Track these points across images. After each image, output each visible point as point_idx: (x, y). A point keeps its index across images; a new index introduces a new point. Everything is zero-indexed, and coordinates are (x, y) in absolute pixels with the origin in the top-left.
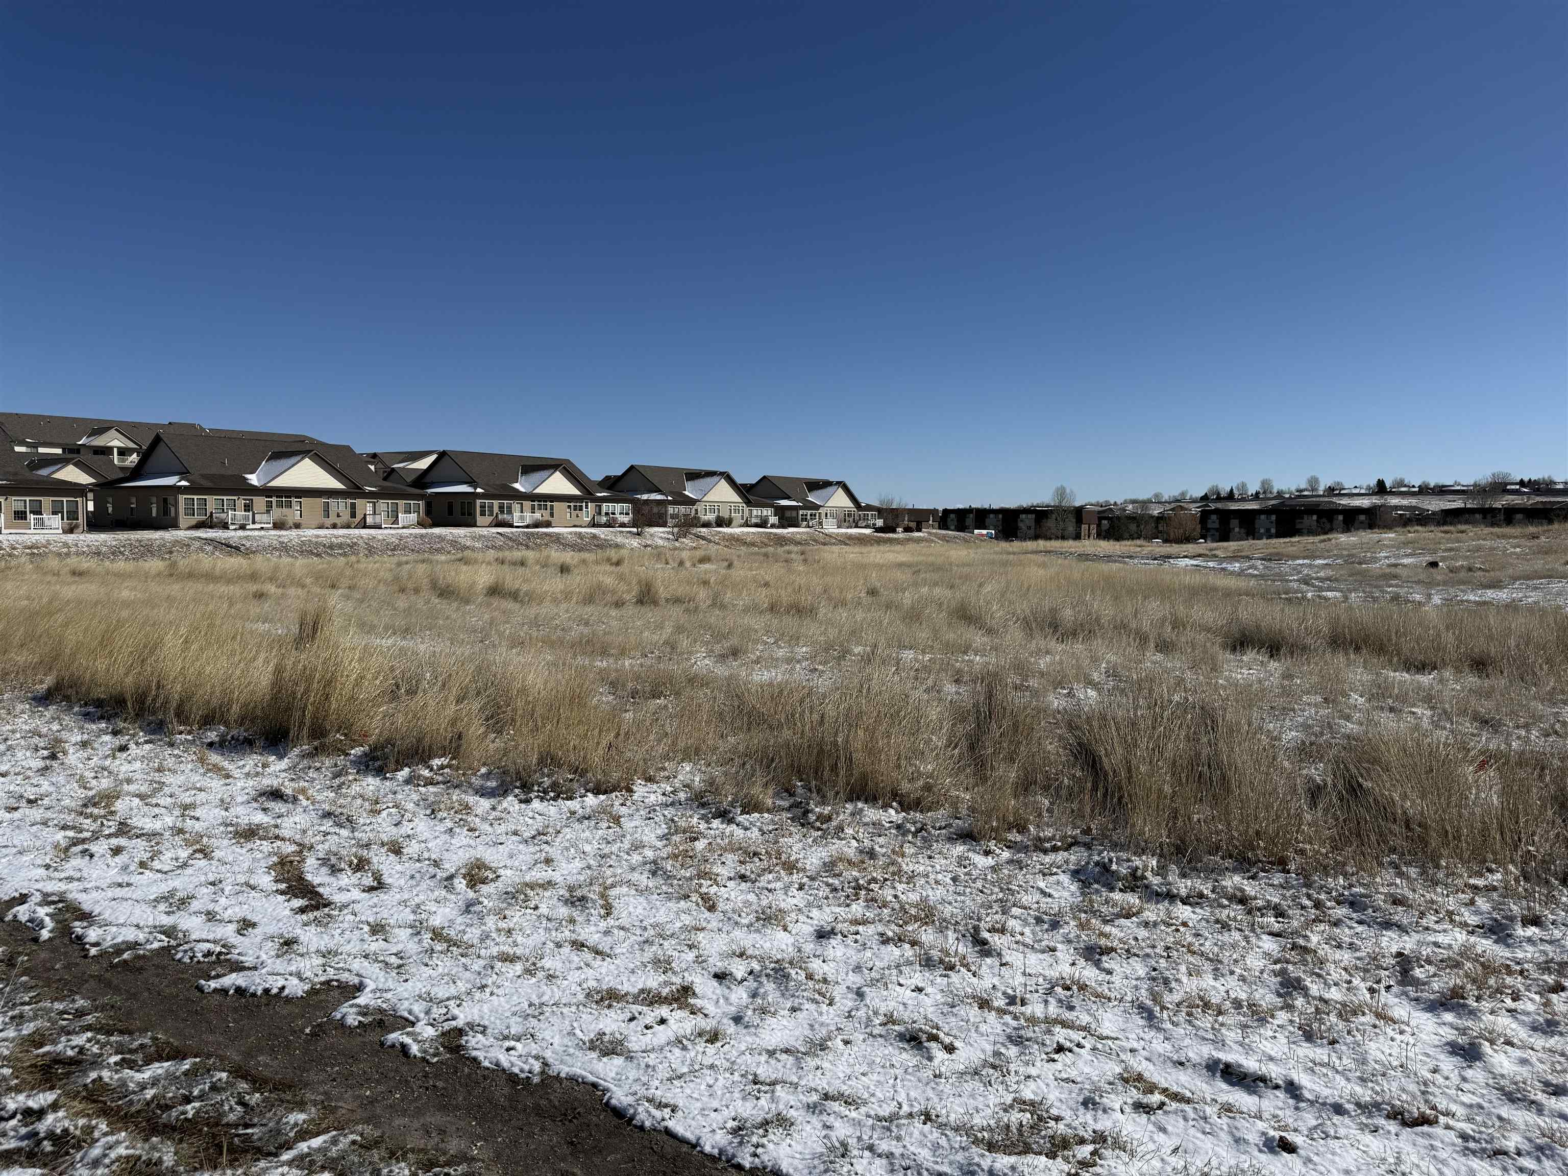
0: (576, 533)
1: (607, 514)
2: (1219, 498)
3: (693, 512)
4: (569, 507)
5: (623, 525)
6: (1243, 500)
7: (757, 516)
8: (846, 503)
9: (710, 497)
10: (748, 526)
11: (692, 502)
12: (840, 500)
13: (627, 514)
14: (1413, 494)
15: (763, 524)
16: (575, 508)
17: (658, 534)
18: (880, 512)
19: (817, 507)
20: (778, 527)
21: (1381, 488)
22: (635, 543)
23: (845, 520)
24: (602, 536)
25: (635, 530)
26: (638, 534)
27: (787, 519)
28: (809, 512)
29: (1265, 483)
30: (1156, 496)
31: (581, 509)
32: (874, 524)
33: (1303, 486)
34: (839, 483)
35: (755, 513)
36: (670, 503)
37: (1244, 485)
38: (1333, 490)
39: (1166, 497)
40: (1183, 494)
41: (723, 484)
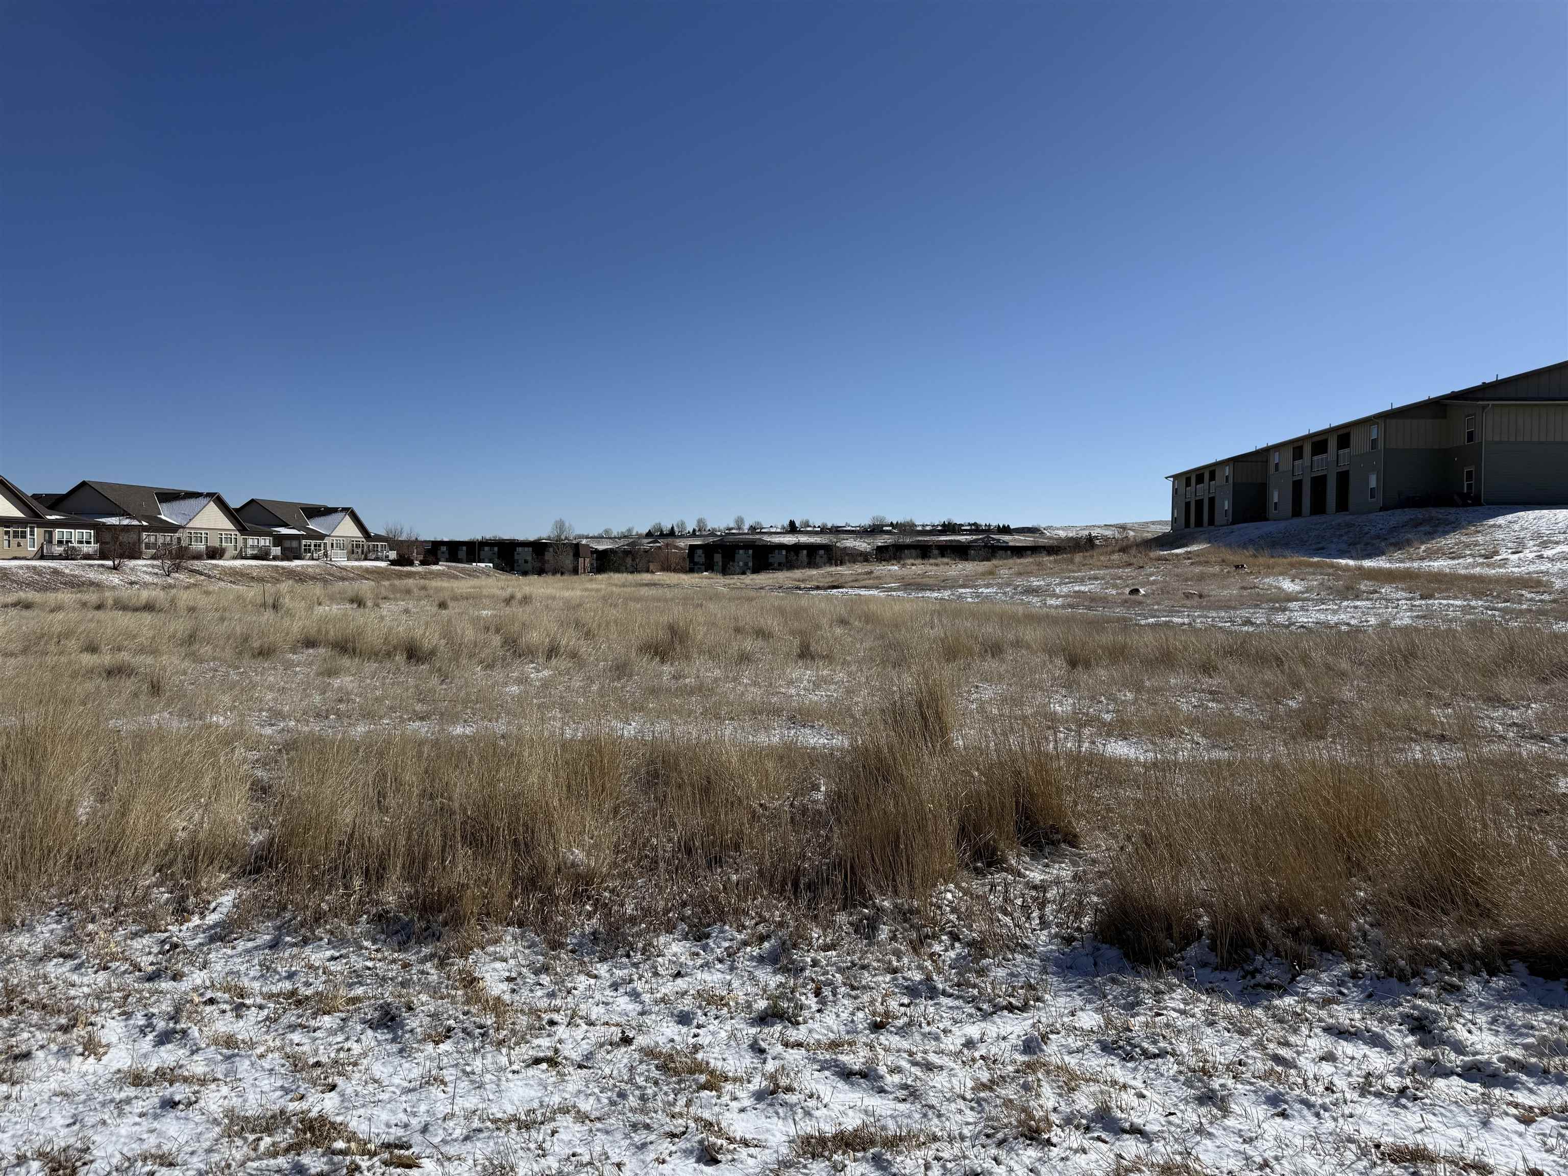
0: (28, 567)
1: (60, 542)
2: (662, 535)
3: (175, 542)
4: (7, 533)
5: (87, 557)
6: (682, 536)
7: (253, 547)
8: (355, 532)
9: (196, 523)
10: (243, 558)
11: (174, 529)
12: (347, 529)
13: (88, 542)
14: (816, 533)
15: (263, 555)
16: (16, 535)
17: (141, 567)
18: (392, 542)
19: (322, 537)
20: (282, 560)
21: (792, 528)
22: (115, 579)
23: (354, 551)
24: (67, 571)
25: (109, 563)
26: (115, 568)
27: (291, 549)
28: (313, 542)
29: (700, 522)
30: (606, 531)
31: (24, 536)
32: (387, 557)
33: (732, 525)
34: (345, 510)
35: (250, 542)
36: (145, 529)
37: (683, 524)
38: (755, 529)
39: (615, 533)
40: (629, 530)
41: (212, 509)
